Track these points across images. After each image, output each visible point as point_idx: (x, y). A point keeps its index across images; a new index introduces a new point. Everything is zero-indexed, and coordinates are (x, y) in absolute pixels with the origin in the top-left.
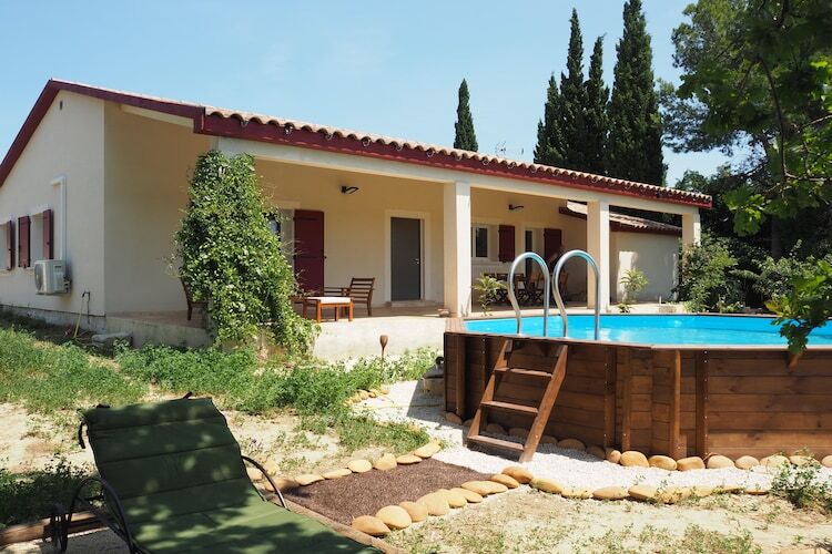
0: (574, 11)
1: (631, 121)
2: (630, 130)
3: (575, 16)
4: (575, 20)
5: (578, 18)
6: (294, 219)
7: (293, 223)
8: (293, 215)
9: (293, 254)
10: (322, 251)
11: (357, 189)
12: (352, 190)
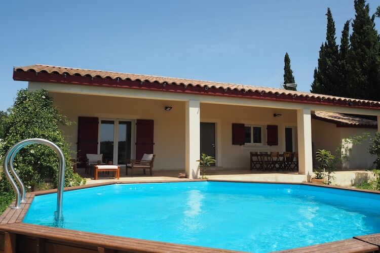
0: (329, 9)
1: (361, 65)
2: (361, 70)
3: (329, 12)
4: (329, 14)
5: (331, 12)
6: (136, 124)
7: (136, 126)
8: (136, 122)
9: (135, 142)
10: (152, 140)
11: (171, 108)
12: (169, 109)
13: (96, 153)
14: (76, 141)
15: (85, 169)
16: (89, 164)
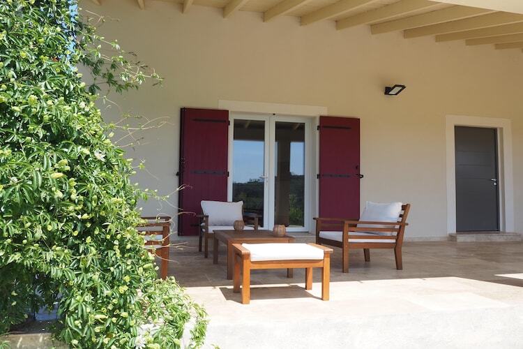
6: (319, 128)
7: (317, 133)
8: (317, 123)
9: (317, 172)
10: (358, 168)
11: (403, 87)
12: (397, 89)
13: (224, 199)
14: (176, 169)
15: (197, 239)
16: (211, 229)
